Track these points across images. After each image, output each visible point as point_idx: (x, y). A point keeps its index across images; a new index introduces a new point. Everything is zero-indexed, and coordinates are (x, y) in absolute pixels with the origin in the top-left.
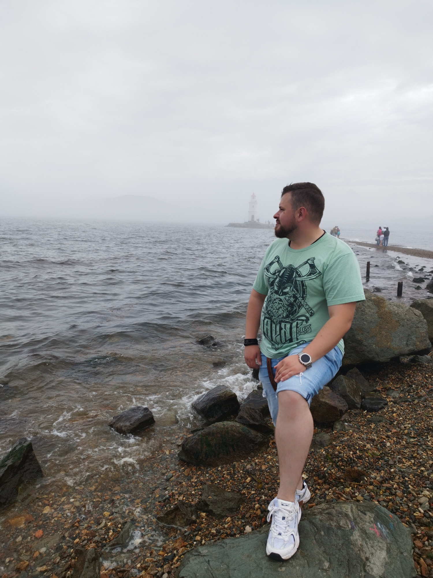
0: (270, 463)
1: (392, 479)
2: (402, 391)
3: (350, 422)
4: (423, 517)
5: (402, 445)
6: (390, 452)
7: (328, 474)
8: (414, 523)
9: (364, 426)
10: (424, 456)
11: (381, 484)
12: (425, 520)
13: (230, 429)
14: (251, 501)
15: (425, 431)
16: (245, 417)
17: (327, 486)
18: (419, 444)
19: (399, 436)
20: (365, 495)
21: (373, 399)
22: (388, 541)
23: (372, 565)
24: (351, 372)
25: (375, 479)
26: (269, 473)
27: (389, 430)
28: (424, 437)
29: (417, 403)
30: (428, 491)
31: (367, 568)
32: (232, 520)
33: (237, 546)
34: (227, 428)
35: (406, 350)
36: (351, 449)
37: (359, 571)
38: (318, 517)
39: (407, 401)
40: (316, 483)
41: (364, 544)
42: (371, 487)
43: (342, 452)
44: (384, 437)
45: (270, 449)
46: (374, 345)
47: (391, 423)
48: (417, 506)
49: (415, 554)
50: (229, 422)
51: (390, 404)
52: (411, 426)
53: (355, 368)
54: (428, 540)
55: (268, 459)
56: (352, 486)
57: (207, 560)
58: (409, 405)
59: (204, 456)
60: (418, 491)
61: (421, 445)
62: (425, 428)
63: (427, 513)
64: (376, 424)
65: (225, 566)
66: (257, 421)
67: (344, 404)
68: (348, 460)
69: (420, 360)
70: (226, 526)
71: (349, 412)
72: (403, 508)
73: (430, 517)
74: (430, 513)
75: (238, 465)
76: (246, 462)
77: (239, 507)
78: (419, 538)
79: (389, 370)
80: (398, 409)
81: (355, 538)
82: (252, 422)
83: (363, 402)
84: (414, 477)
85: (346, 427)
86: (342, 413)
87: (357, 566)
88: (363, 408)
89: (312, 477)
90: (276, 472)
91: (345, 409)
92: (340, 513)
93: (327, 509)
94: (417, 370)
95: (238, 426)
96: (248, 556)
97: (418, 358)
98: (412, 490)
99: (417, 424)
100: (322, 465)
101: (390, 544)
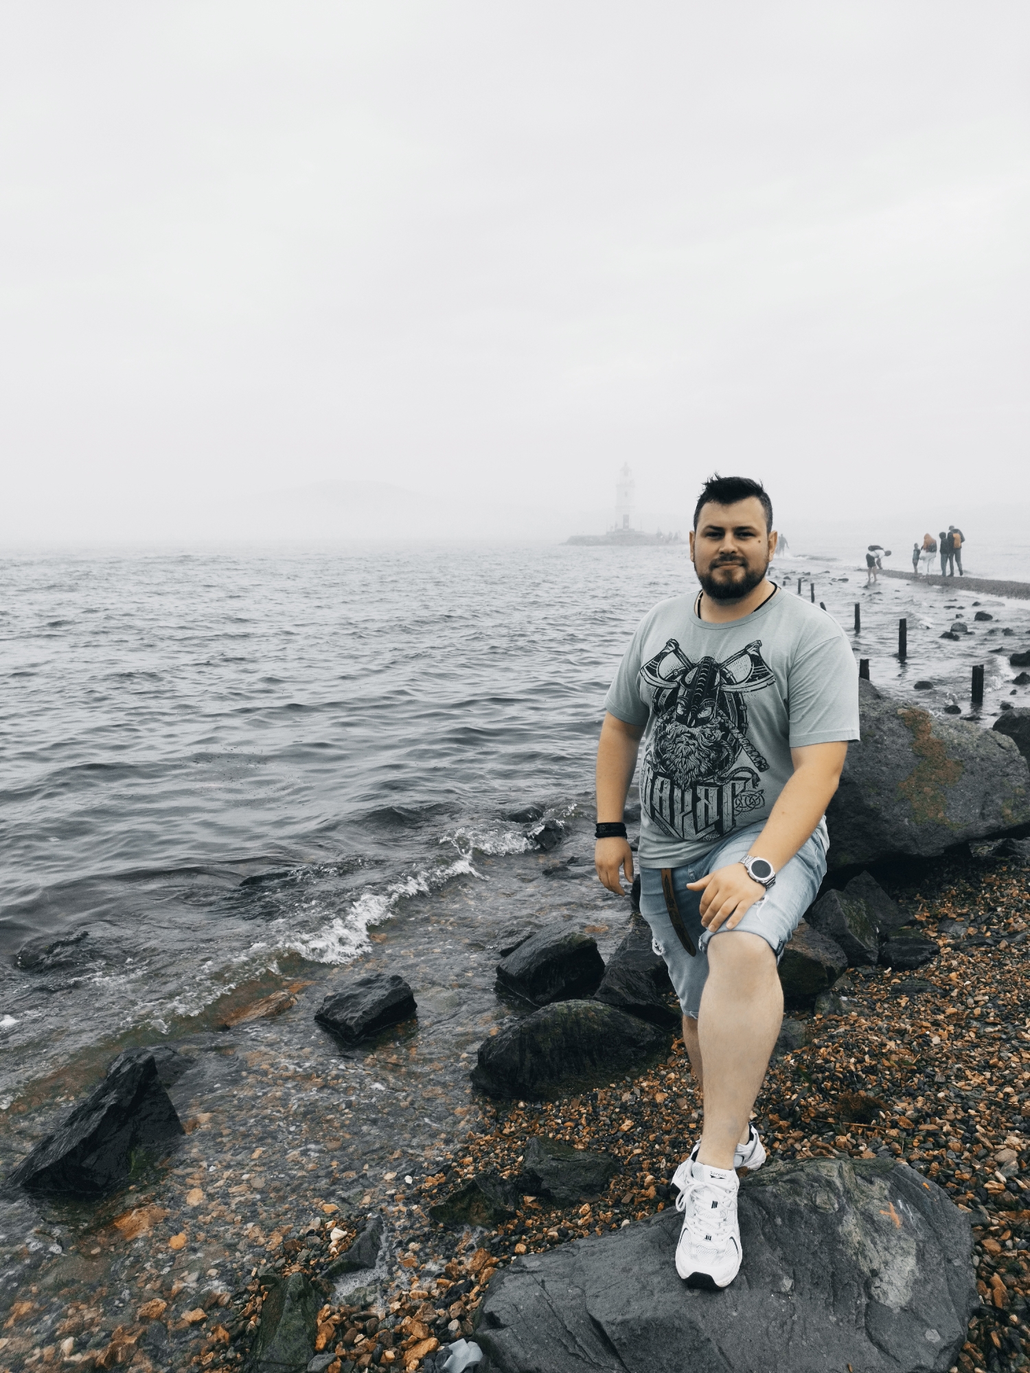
0: (674, 1089)
1: (940, 1114)
2: (972, 921)
3: (853, 994)
4: (1004, 1191)
5: (967, 1041)
6: (940, 1055)
7: (801, 1107)
8: (984, 1203)
9: (884, 1002)
10: (1014, 1062)
11: (916, 1125)
12: (1008, 1197)
13: (582, 1016)
14: (632, 1169)
15: (1020, 1009)
16: (617, 988)
17: (797, 1134)
18: (1004, 1037)
19: (961, 1022)
20: (882, 1148)
21: (906, 942)
22: (921, 1237)
23: (885, 1286)
24: (855, 883)
25: (904, 1114)
26: (671, 1108)
27: (939, 1010)
28: (1017, 1023)
29: (1006, 948)
30: (1017, 1136)
31: (874, 1292)
32: (593, 1210)
33: (601, 1252)
34: (577, 1014)
35: (982, 827)
36: (853, 1053)
37: (856, 1295)
38: (770, 1188)
39: (982, 944)
40: (775, 1126)
41: (868, 1242)
42: (894, 1132)
43: (832, 1059)
44: (925, 1024)
45: (673, 1057)
46: (906, 820)
47: (946, 993)
48: (993, 1168)
49: (982, 1265)
50: (580, 1002)
51: (944, 951)
52: (990, 1000)
53: (865, 872)
54: (1012, 1238)
55: (670, 1079)
56: (851, 1132)
57: (540, 1280)
58: (986, 953)
59: (527, 1076)
60: (995, 1137)
61: (1008, 1040)
62: (1021, 1001)
63: (1014, 1181)
64: (911, 997)
65: (578, 1291)
66: (644, 998)
67: (838, 955)
68: (845, 1076)
69: (1017, 850)
70: (580, 1222)
71: (853, 972)
72: (962, 1173)
73: (1020, 1190)
74: (1020, 1183)
75: (603, 1095)
76: (621, 1088)
77: (608, 1183)
78: (995, 1234)
79: (945, 875)
80: (961, 963)
81: (846, 1229)
82: (631, 1000)
83: (883, 948)
84: (989, 1109)
85: (844, 1006)
86: (832, 975)
87: (850, 1285)
88: (884, 962)
89: (766, 1115)
90: (686, 1107)
91: (841, 965)
92: (817, 1179)
93: (788, 1173)
94: (1009, 872)
95: (600, 1010)
96: (625, 1270)
97: (1013, 845)
98: (984, 1135)
99: (1002, 995)
100: (788, 1089)
101: (923, 1242)
